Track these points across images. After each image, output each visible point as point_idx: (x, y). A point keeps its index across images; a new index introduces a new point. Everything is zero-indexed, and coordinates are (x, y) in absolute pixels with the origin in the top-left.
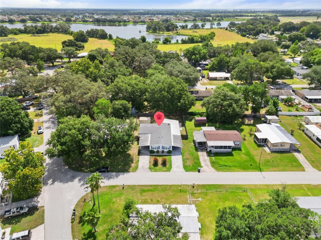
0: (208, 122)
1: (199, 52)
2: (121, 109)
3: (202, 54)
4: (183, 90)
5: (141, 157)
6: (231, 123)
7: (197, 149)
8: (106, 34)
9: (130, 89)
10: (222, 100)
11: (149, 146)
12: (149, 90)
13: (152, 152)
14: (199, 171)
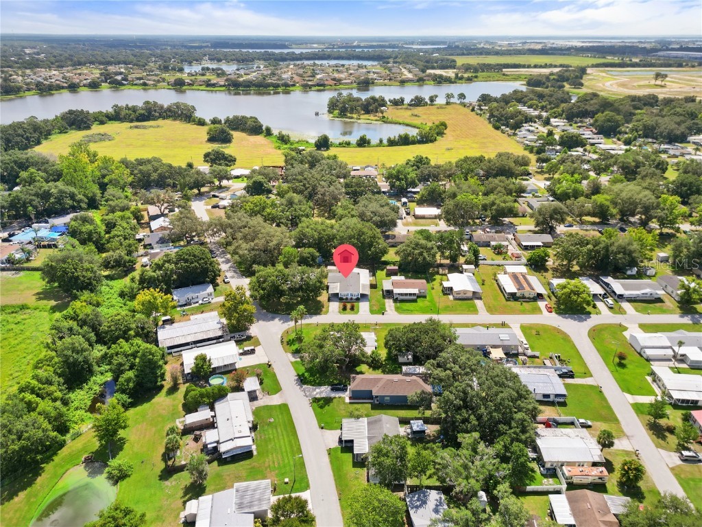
0: (400, 272)
1: (405, 177)
2: (309, 258)
3: (409, 180)
4: (374, 237)
5: (331, 303)
6: (424, 273)
7: (384, 297)
8: (261, 126)
9: (316, 235)
10: (414, 249)
11: (338, 294)
12: (338, 237)
13: (341, 300)
14: (383, 314)
